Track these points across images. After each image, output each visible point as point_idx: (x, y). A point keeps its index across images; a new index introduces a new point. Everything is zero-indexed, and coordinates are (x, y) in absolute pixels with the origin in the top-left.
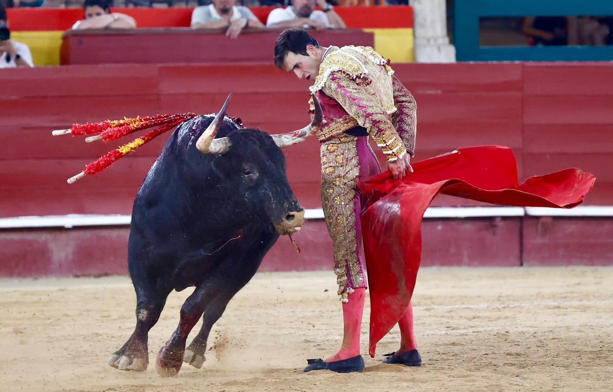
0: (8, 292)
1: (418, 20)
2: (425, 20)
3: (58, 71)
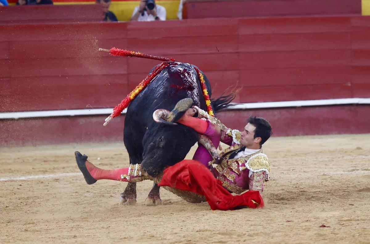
3: (181, 22)
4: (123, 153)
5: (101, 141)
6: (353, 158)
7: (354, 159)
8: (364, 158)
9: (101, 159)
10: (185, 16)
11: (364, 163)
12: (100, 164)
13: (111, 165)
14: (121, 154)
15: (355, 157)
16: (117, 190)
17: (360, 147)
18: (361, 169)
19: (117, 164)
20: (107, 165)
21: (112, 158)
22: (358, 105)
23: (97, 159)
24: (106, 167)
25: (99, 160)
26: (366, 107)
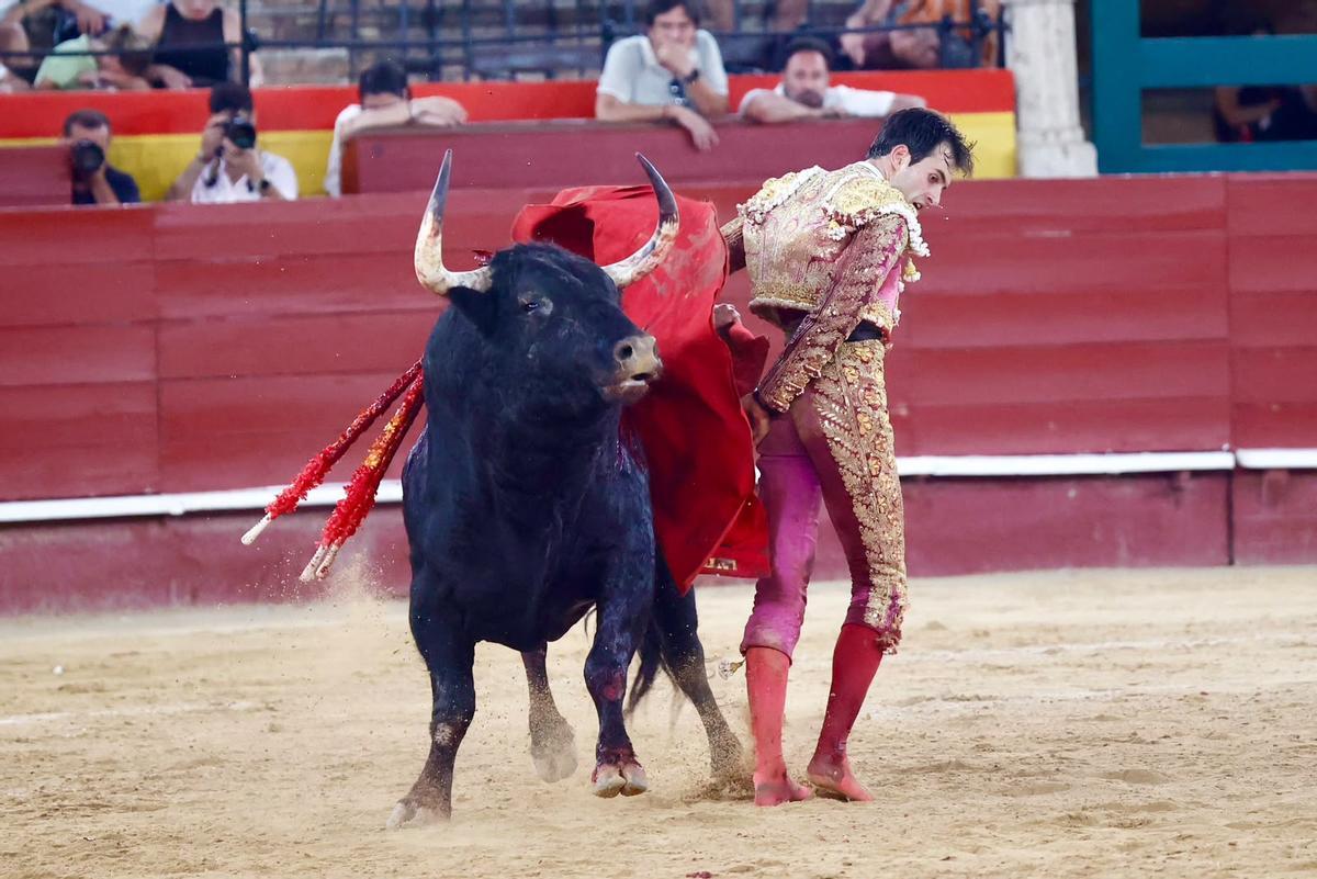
0: (247, 633)
1: (1026, 94)
2: (1038, 96)
3: (338, 206)
4: (142, 650)
5: (66, 608)
6: (915, 658)
7: (918, 662)
8: (952, 660)
9: (65, 670)
10: (350, 184)
11: (952, 674)
12: (61, 689)
13: (100, 690)
14: (133, 654)
15: (922, 654)
16: (118, 775)
17: (940, 620)
18: (943, 696)
19: (120, 687)
20: (85, 691)
21: (104, 666)
22: (932, 479)
23: (51, 671)
24: (83, 697)
25: (60, 676)
26: (958, 486)
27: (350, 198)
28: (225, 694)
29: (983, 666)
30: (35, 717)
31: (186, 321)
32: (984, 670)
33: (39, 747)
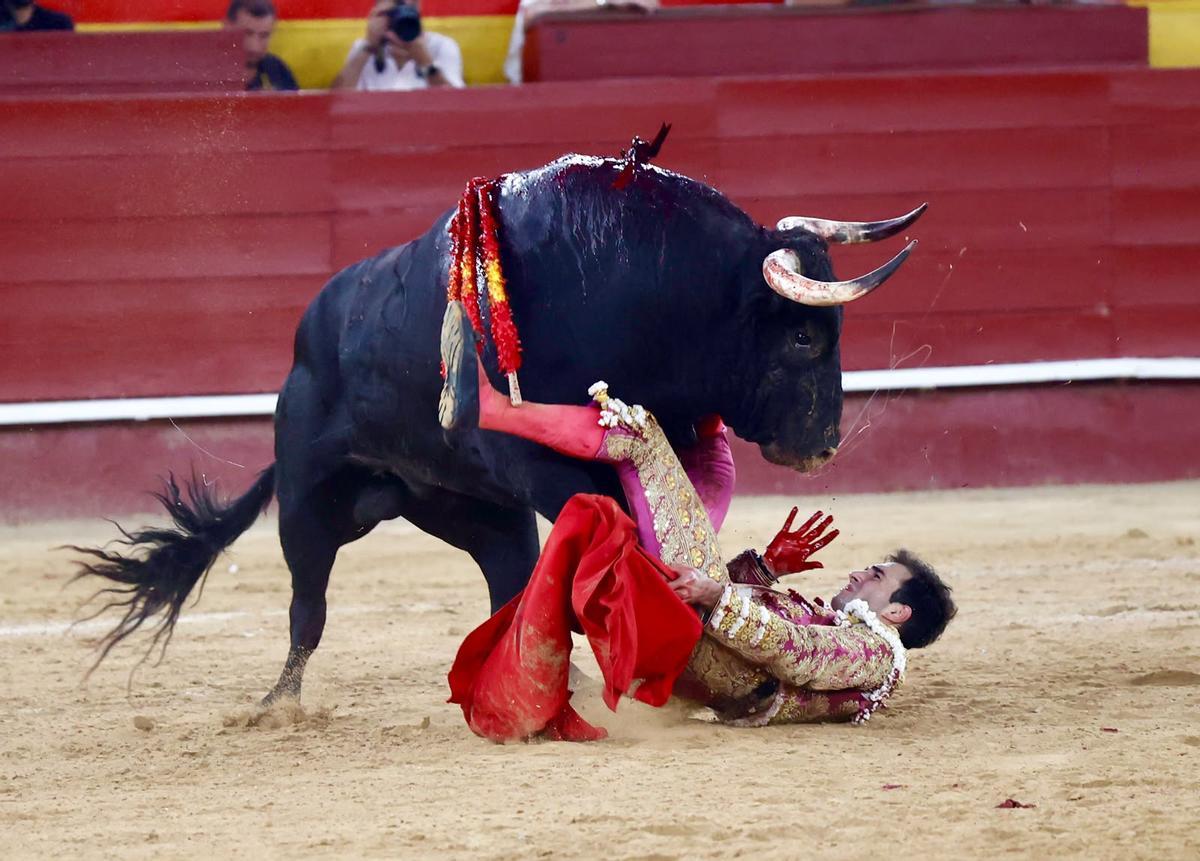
3: (517, 94)
6: (1117, 566)
7: (1118, 571)
8: (1155, 569)
9: (240, 570)
10: (530, 73)
11: (1155, 583)
12: (237, 588)
15: (1124, 563)
17: (1140, 526)
18: (1145, 606)
20: (261, 591)
21: (280, 566)
22: (1133, 382)
23: (225, 571)
24: (260, 598)
25: (235, 575)
26: (1162, 390)
27: (532, 86)
28: (404, 596)
29: (1187, 575)
30: (209, 616)
31: (362, 213)
32: (1189, 579)
33: (216, 646)
